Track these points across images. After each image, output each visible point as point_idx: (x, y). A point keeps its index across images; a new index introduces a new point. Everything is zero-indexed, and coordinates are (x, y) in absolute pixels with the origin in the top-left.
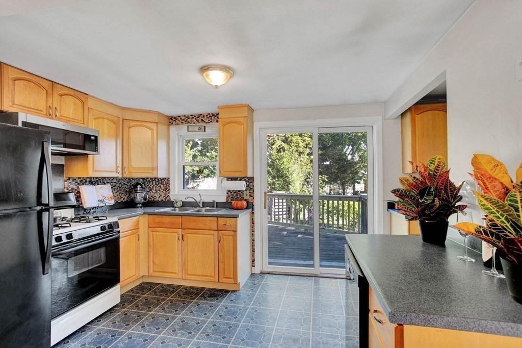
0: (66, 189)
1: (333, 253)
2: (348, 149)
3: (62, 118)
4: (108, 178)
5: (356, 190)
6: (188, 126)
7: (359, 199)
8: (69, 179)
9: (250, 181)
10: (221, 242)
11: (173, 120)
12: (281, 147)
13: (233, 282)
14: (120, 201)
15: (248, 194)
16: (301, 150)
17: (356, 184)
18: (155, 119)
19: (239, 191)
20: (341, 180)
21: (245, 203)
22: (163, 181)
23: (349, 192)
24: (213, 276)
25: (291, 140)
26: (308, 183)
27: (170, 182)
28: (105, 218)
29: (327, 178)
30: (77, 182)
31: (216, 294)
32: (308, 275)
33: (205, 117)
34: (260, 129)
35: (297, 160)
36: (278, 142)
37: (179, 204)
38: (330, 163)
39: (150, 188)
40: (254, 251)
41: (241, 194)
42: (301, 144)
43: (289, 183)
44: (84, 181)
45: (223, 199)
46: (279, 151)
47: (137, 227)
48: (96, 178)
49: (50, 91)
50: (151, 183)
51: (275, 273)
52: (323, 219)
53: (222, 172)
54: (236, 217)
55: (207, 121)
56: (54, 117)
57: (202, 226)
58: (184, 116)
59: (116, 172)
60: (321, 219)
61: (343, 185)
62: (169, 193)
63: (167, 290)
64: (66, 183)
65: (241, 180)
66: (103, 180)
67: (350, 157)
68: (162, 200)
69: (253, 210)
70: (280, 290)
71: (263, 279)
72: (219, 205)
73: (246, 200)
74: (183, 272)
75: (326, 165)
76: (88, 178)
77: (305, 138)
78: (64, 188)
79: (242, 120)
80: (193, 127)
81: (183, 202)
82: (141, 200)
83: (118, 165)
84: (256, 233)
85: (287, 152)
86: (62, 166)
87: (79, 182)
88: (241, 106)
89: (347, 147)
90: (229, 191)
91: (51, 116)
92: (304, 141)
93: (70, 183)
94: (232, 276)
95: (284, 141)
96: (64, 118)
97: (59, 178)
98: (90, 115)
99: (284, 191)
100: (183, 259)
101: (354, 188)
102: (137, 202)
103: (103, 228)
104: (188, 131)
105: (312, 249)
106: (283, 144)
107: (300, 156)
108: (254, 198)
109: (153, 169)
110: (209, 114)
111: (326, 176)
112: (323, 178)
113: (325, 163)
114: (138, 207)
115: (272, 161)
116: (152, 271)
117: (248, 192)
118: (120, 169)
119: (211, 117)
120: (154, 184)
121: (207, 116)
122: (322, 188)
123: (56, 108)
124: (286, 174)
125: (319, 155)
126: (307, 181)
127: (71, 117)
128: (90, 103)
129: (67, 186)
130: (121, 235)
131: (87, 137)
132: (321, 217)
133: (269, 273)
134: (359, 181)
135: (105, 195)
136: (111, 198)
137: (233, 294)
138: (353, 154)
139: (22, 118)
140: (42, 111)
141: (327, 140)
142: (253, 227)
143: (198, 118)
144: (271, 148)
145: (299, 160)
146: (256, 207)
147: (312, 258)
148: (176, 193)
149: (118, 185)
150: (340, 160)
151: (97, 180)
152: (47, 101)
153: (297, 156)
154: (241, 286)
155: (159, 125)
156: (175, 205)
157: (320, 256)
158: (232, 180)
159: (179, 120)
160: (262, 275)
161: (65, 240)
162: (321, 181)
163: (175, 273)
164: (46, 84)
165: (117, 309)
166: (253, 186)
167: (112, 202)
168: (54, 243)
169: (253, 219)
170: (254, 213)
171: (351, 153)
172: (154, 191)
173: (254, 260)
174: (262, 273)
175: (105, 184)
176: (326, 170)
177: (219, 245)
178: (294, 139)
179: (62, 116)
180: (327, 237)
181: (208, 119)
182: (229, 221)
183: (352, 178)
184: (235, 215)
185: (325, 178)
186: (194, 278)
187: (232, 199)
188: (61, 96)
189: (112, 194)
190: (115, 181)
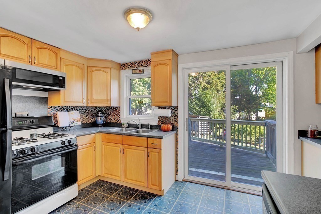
0: (49, 114)
1: (243, 167)
2: (253, 88)
3: (40, 64)
4: (80, 107)
5: (259, 116)
6: (132, 70)
7: (264, 124)
8: (51, 107)
9: (175, 109)
10: (150, 156)
11: (122, 66)
12: (205, 87)
13: (158, 189)
14: (89, 122)
15: (174, 119)
16: (219, 88)
17: (259, 112)
18: (109, 65)
19: (167, 117)
20: (247, 109)
21: (171, 127)
22: (116, 109)
23: (254, 117)
24: (144, 182)
25: (212, 82)
26: (223, 111)
27: (121, 110)
28: (67, 135)
29: (237, 107)
30: (57, 109)
31: (146, 196)
32: (221, 187)
33: (144, 62)
34: (183, 69)
35: (217, 96)
36: (203, 83)
37: (126, 125)
38: (239, 97)
39: (108, 114)
40: (178, 164)
41: (169, 119)
42: (219, 85)
43: (210, 111)
44: (63, 108)
45: (155, 123)
46: (204, 89)
47: (94, 142)
48: (72, 107)
49: (30, 45)
50: (109, 110)
51: (193, 182)
52: (234, 136)
53: (153, 102)
54: (161, 138)
55: (145, 65)
56: (33, 63)
57: (136, 144)
58: (130, 63)
59: (82, 102)
60: (233, 136)
61: (249, 113)
62: (120, 117)
63: (113, 188)
64: (49, 110)
65: (168, 108)
66: (76, 108)
67: (254, 93)
68: (116, 122)
69: (177, 131)
70: (196, 199)
71: (184, 186)
72: (152, 127)
73: (172, 124)
74: (124, 176)
75: (236, 99)
76: (65, 106)
77: (221, 80)
78: (48, 113)
79: (168, 62)
80: (135, 70)
81: (128, 124)
82: (101, 121)
83: (84, 98)
84: (179, 150)
85: (209, 90)
86: (47, 98)
87: (59, 109)
88: (168, 51)
89: (252, 87)
90: (160, 117)
91: (31, 63)
92: (221, 82)
93: (52, 110)
94: (157, 184)
95: (207, 83)
96: (41, 65)
97: (44, 106)
98: (62, 63)
99: (207, 116)
100: (124, 167)
101: (257, 115)
102: (98, 124)
103: (63, 143)
104: (132, 73)
105: (225, 162)
106: (206, 84)
107: (218, 92)
108: (178, 123)
109: (108, 100)
110: (146, 60)
111: (237, 106)
112: (235, 107)
113: (236, 98)
114: (99, 127)
115: (199, 96)
116: (104, 173)
117: (174, 117)
118: (85, 101)
119: (147, 62)
120: (111, 111)
121: (145, 61)
122: (234, 115)
123: (34, 57)
124: (208, 105)
125: (231, 92)
126: (223, 109)
127: (46, 64)
128: (62, 54)
129: (50, 112)
130: (79, 148)
131: (56, 77)
132: (232, 135)
133: (189, 182)
134: (261, 110)
135: (75, 118)
136: (79, 121)
137: (158, 199)
138: (256, 92)
140: (24, 59)
141: (238, 82)
142: (177, 145)
143: (139, 63)
144: (199, 88)
145: (218, 95)
146: (179, 130)
147: (224, 170)
148: (125, 117)
149: (87, 111)
150: (247, 95)
151: (72, 108)
152: (27, 52)
153: (216, 93)
154: (165, 192)
155: (112, 70)
156: (123, 126)
157: (231, 169)
158: (162, 109)
159: (126, 66)
160: (184, 183)
161: (29, 152)
162: (233, 110)
163: (119, 177)
164: (27, 41)
165: (74, 201)
166: (178, 113)
167: (80, 123)
169: (177, 139)
170: (178, 134)
171: (255, 90)
172: (111, 116)
173: (178, 170)
174: (184, 181)
175: (77, 111)
176: (237, 103)
177: (148, 159)
178: (214, 81)
179: (39, 63)
180: (238, 152)
181: (145, 64)
182: (156, 141)
183: (256, 108)
184: (161, 137)
185: (236, 107)
186: (130, 181)
187: (162, 123)
188: (39, 49)
189: (80, 118)
190: (85, 108)
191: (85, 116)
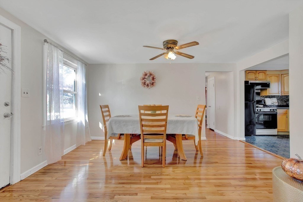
3: (259, 79)
8: (262, 96)
30: (264, 97)
47: (286, 113)
48: (272, 96)
49: (255, 73)
59: (278, 93)
66: (274, 96)
78: (260, 99)
83: (279, 91)
86: (260, 93)
97: (259, 96)
98: (268, 76)
103: (271, 110)
118: (280, 93)
123: (257, 77)
127: (261, 79)
128: (268, 73)
130: (278, 114)
131: (267, 84)
135: (274, 102)
139: (250, 82)
140: (254, 79)
149: (281, 99)
152: (255, 75)
161: (259, 111)
167: (277, 104)
168: (256, 111)
188: (258, 73)
189: (277, 101)
190: (280, 97)
191: (280, 101)
